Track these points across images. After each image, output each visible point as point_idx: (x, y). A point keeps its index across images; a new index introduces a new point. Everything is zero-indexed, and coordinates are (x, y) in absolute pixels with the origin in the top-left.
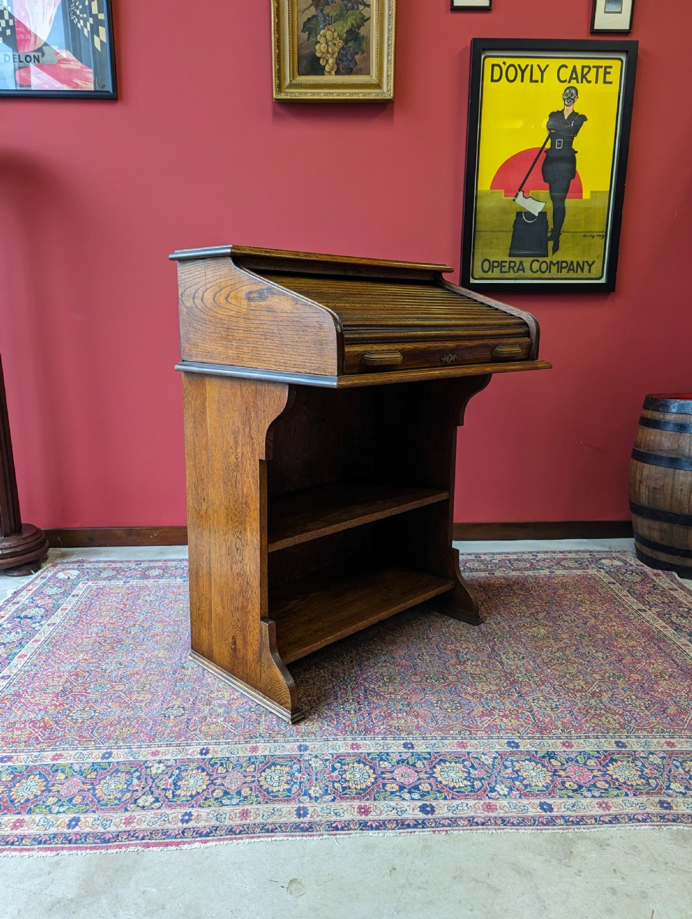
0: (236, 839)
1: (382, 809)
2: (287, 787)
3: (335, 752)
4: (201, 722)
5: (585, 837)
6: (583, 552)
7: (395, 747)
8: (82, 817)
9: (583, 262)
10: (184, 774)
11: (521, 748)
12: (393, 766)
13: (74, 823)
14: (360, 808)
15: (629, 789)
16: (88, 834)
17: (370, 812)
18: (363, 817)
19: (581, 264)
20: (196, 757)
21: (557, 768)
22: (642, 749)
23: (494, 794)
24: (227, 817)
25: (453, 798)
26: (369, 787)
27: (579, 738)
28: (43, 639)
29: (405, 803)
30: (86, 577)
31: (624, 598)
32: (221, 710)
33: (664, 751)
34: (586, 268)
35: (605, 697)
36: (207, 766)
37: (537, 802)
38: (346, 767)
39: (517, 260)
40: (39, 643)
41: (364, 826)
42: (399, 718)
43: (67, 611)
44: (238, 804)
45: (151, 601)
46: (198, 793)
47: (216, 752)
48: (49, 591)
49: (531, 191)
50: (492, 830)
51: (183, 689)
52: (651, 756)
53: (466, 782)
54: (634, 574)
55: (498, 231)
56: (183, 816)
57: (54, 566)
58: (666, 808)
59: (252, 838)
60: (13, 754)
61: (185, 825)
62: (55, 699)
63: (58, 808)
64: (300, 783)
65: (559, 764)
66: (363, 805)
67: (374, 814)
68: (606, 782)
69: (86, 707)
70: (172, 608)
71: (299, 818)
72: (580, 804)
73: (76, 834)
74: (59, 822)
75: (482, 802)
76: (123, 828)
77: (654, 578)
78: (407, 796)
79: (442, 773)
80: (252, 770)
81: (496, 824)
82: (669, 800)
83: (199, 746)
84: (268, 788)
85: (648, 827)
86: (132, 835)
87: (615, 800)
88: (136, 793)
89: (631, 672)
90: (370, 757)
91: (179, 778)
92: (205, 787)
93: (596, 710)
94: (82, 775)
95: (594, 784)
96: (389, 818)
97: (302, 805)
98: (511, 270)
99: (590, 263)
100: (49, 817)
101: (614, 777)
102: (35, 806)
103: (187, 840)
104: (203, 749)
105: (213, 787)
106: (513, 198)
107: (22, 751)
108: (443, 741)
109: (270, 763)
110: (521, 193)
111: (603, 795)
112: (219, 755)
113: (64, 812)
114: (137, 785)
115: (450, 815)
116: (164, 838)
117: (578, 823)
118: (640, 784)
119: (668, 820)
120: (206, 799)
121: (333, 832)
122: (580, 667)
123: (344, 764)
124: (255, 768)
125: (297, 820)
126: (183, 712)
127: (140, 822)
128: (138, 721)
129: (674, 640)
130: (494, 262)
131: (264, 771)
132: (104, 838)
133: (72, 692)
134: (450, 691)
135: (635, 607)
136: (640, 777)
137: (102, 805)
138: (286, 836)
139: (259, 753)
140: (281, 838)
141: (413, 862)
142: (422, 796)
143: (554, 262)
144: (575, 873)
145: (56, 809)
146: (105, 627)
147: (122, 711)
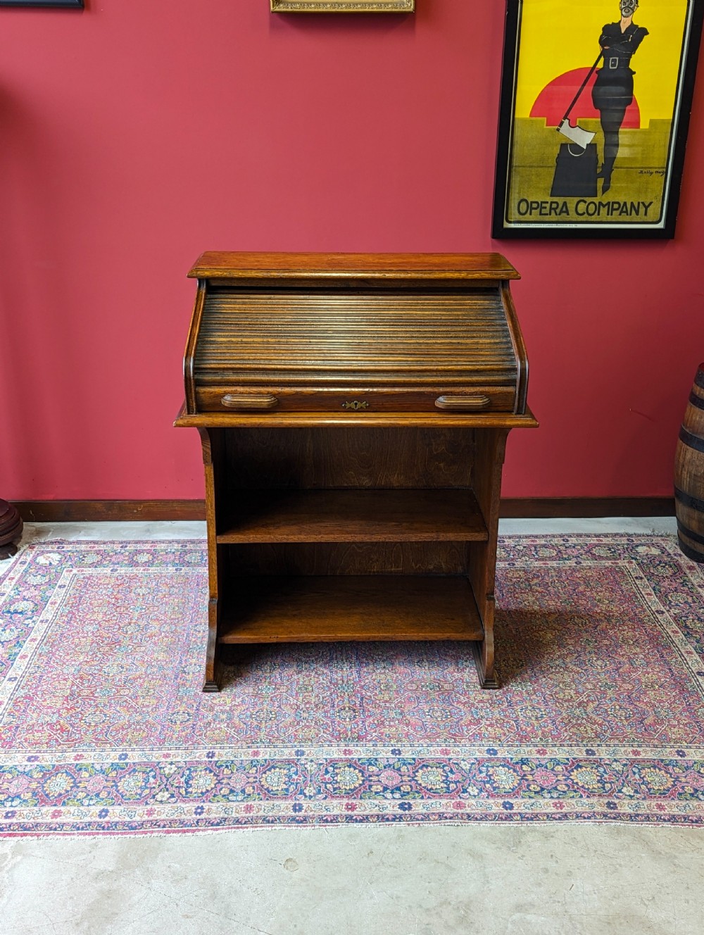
0: (241, 827)
1: (367, 806)
2: (285, 787)
3: (329, 757)
4: (206, 728)
5: (534, 830)
6: (622, 536)
7: (384, 753)
8: (110, 809)
9: (639, 203)
10: (194, 774)
11: (499, 756)
12: (380, 770)
13: (104, 814)
14: (347, 805)
15: (585, 792)
16: (117, 822)
17: (356, 809)
18: (350, 812)
19: (636, 205)
20: (204, 760)
21: (526, 773)
22: (608, 757)
23: (466, 794)
24: (234, 811)
25: (429, 798)
26: (357, 788)
27: (555, 746)
28: (39, 638)
29: (387, 802)
30: (70, 563)
31: (646, 596)
32: (224, 717)
33: (628, 759)
34: (642, 210)
35: (591, 707)
36: (214, 768)
37: (501, 801)
38: (337, 771)
39: (560, 200)
40: (37, 642)
41: (350, 819)
42: (391, 726)
43: (57, 605)
44: (242, 801)
45: (143, 595)
46: (207, 791)
47: (222, 756)
48: (33, 580)
49: (578, 119)
50: (457, 822)
51: (186, 694)
52: (615, 763)
53: (442, 785)
54: (667, 566)
55: (538, 167)
56: (196, 809)
57: (32, 548)
58: (612, 808)
59: (256, 827)
60: (38, 754)
61: (198, 817)
62: (65, 702)
63: (88, 801)
64: (297, 784)
65: (530, 769)
66: (350, 802)
67: (359, 810)
68: (567, 785)
69: (96, 711)
70: (167, 603)
71: (295, 812)
72: (538, 803)
73: (108, 822)
74: (91, 813)
75: (453, 801)
76: (146, 818)
77: (688, 571)
78: (389, 795)
79: (423, 777)
80: (254, 772)
81: (462, 818)
82: (616, 801)
83: (206, 750)
84: (268, 788)
85: (590, 823)
86: (155, 824)
87: (569, 801)
88: (153, 790)
89: (624, 681)
90: (360, 762)
91: (190, 778)
92: (213, 786)
93: (578, 720)
94: (104, 773)
95: (556, 787)
96: (371, 813)
97: (297, 802)
98: (553, 211)
99: (647, 204)
100: (82, 808)
101: (575, 781)
102: (68, 799)
103: (201, 828)
104: (209, 752)
105: (219, 786)
106: (556, 127)
107: (46, 752)
108: (429, 748)
109: (270, 766)
110: (566, 122)
111: (560, 796)
112: (224, 759)
113: (94, 805)
114: (154, 783)
115: (424, 811)
116: (183, 826)
117: (532, 819)
118: (596, 787)
119: (610, 818)
120: (215, 796)
121: (324, 824)
122: (576, 676)
123: (337, 768)
124: (257, 771)
125: (293, 814)
126: (188, 718)
127: (159, 813)
128: (147, 726)
129: (680, 647)
130: (532, 202)
131: (265, 773)
132: (131, 826)
133: (80, 695)
134: (443, 700)
135: (653, 608)
136: (598, 781)
137: (125, 799)
138: (284, 826)
139: (260, 758)
140: (280, 828)
141: (388, 847)
142: (402, 796)
143: (604, 203)
144: (519, 858)
145: (86, 802)
146: (100, 626)
147: (131, 715)
